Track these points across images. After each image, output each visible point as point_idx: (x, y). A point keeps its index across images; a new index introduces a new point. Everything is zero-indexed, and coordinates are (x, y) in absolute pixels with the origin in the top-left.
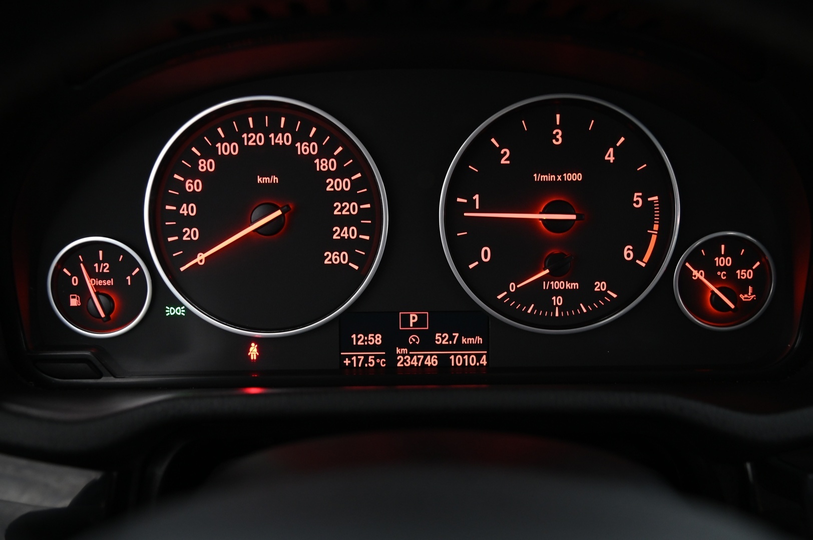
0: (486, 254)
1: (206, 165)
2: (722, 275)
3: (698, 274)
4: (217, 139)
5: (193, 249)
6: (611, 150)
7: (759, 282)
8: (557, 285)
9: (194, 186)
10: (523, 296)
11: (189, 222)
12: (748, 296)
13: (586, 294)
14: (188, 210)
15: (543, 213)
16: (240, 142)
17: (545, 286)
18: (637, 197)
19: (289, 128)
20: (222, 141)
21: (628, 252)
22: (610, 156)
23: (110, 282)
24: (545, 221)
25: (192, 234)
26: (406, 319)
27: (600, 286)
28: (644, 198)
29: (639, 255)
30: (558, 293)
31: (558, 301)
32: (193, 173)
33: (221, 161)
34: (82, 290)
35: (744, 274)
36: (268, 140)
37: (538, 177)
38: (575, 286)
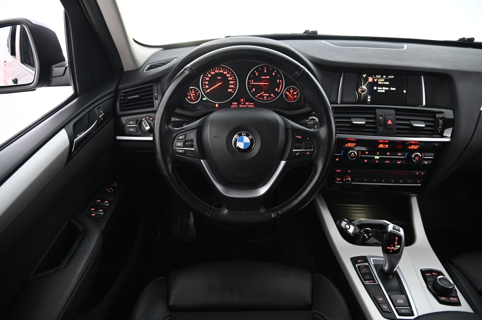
0: (254, 90)
1: (209, 76)
2: (291, 93)
3: (288, 93)
4: (211, 71)
5: (207, 89)
6: (274, 73)
7: (297, 94)
8: (265, 95)
9: (207, 79)
10: (259, 96)
11: (207, 85)
12: (296, 97)
13: (270, 96)
14: (207, 83)
15: (263, 83)
16: (215, 72)
17: (263, 95)
18: (278, 80)
19: (223, 69)
20: (212, 72)
21: (277, 90)
22: (274, 74)
23: (194, 94)
24: (263, 84)
25: (207, 87)
26: (241, 100)
27: (272, 95)
28: (279, 81)
29: (278, 90)
30: (265, 96)
31: (265, 97)
32: (207, 77)
33: (212, 75)
34: (190, 96)
35: (295, 93)
36: (219, 71)
37: (262, 77)
38: (268, 95)
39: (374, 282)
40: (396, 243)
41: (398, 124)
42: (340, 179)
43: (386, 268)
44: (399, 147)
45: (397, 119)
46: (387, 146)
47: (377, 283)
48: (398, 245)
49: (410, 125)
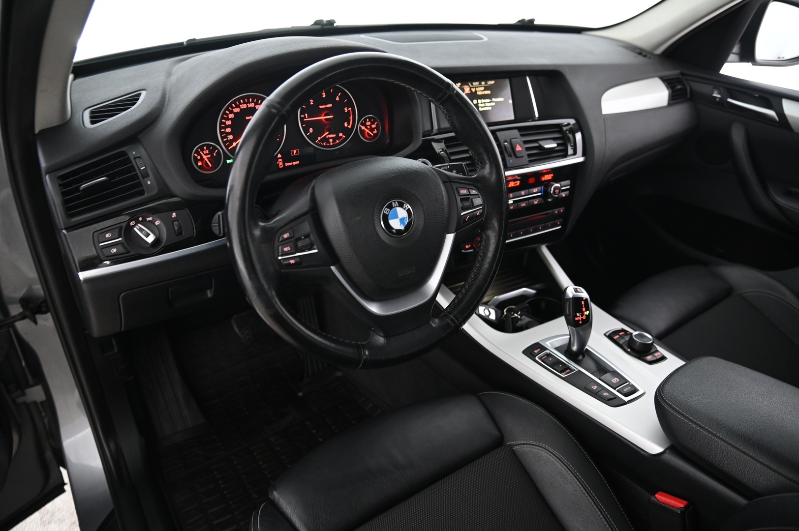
0: (311, 130)
1: (231, 116)
2: (369, 127)
3: (363, 128)
4: (233, 108)
5: (231, 142)
6: (338, 97)
7: (377, 128)
8: (330, 136)
9: (229, 123)
10: (322, 141)
11: (229, 134)
12: (375, 132)
13: (338, 137)
14: (228, 130)
15: (324, 116)
16: (240, 107)
17: (327, 137)
18: (346, 109)
19: (253, 101)
20: (235, 108)
21: (346, 124)
22: (337, 99)
23: (209, 156)
24: (325, 119)
25: (231, 137)
26: (293, 152)
27: (341, 135)
28: (347, 109)
29: (349, 125)
30: (331, 138)
31: (331, 140)
32: (228, 119)
33: (235, 114)
34: (202, 159)
35: (373, 126)
36: (247, 106)
37: (321, 107)
38: (334, 135)
39: (572, 370)
40: (584, 309)
41: (528, 149)
42: (470, 246)
43: (575, 348)
44: (532, 181)
45: (525, 142)
46: (518, 182)
47: (577, 370)
48: (586, 311)
49: (540, 148)
